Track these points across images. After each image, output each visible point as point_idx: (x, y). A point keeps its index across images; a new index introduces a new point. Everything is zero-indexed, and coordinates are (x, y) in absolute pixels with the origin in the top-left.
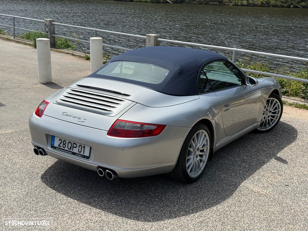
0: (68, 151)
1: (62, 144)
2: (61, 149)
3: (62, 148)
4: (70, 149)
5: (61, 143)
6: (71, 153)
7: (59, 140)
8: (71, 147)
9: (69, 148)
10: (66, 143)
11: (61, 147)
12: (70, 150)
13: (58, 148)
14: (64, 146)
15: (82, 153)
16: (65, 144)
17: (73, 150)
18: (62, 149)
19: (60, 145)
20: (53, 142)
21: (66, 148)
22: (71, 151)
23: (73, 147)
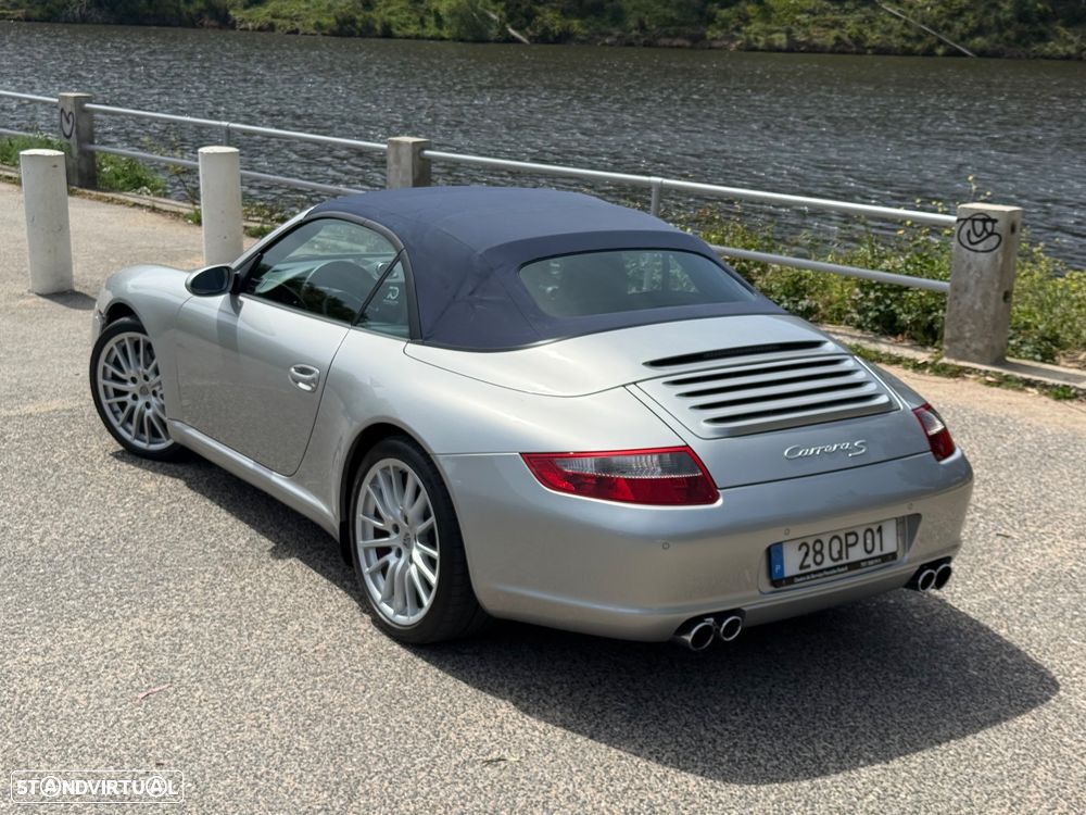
0: (835, 568)
1: (811, 553)
2: (809, 574)
3: (814, 568)
4: (840, 558)
5: (807, 554)
6: (846, 568)
7: (800, 549)
8: (840, 552)
9: (836, 555)
10: (822, 548)
11: (809, 566)
12: (840, 563)
13: (798, 576)
14: (819, 558)
15: (877, 552)
16: (820, 552)
17: (847, 557)
18: (815, 572)
19: (806, 563)
20: (778, 568)
21: (828, 563)
22: (844, 561)
23: (848, 546)
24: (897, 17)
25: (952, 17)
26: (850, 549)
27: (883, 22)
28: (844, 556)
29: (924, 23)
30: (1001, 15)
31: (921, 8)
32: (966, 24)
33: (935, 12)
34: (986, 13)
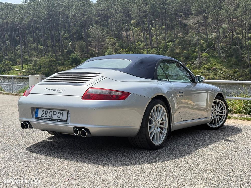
0: (49, 119)
1: (45, 113)
2: (43, 118)
3: (44, 117)
4: (51, 117)
5: (43, 113)
6: (52, 120)
9: (50, 116)
10: (47, 113)
11: (43, 116)
12: (51, 118)
13: (41, 118)
14: (46, 115)
15: (61, 118)
19: (43, 115)
20: (37, 115)
21: (48, 117)
23: (54, 114)
24: (222, 74)
25: (235, 73)
26: (54, 115)
27: (219, 75)
28: (52, 116)
29: (228, 75)
30: (246, 73)
31: (227, 71)
32: (238, 75)
33: (230, 72)
34: (242, 72)
